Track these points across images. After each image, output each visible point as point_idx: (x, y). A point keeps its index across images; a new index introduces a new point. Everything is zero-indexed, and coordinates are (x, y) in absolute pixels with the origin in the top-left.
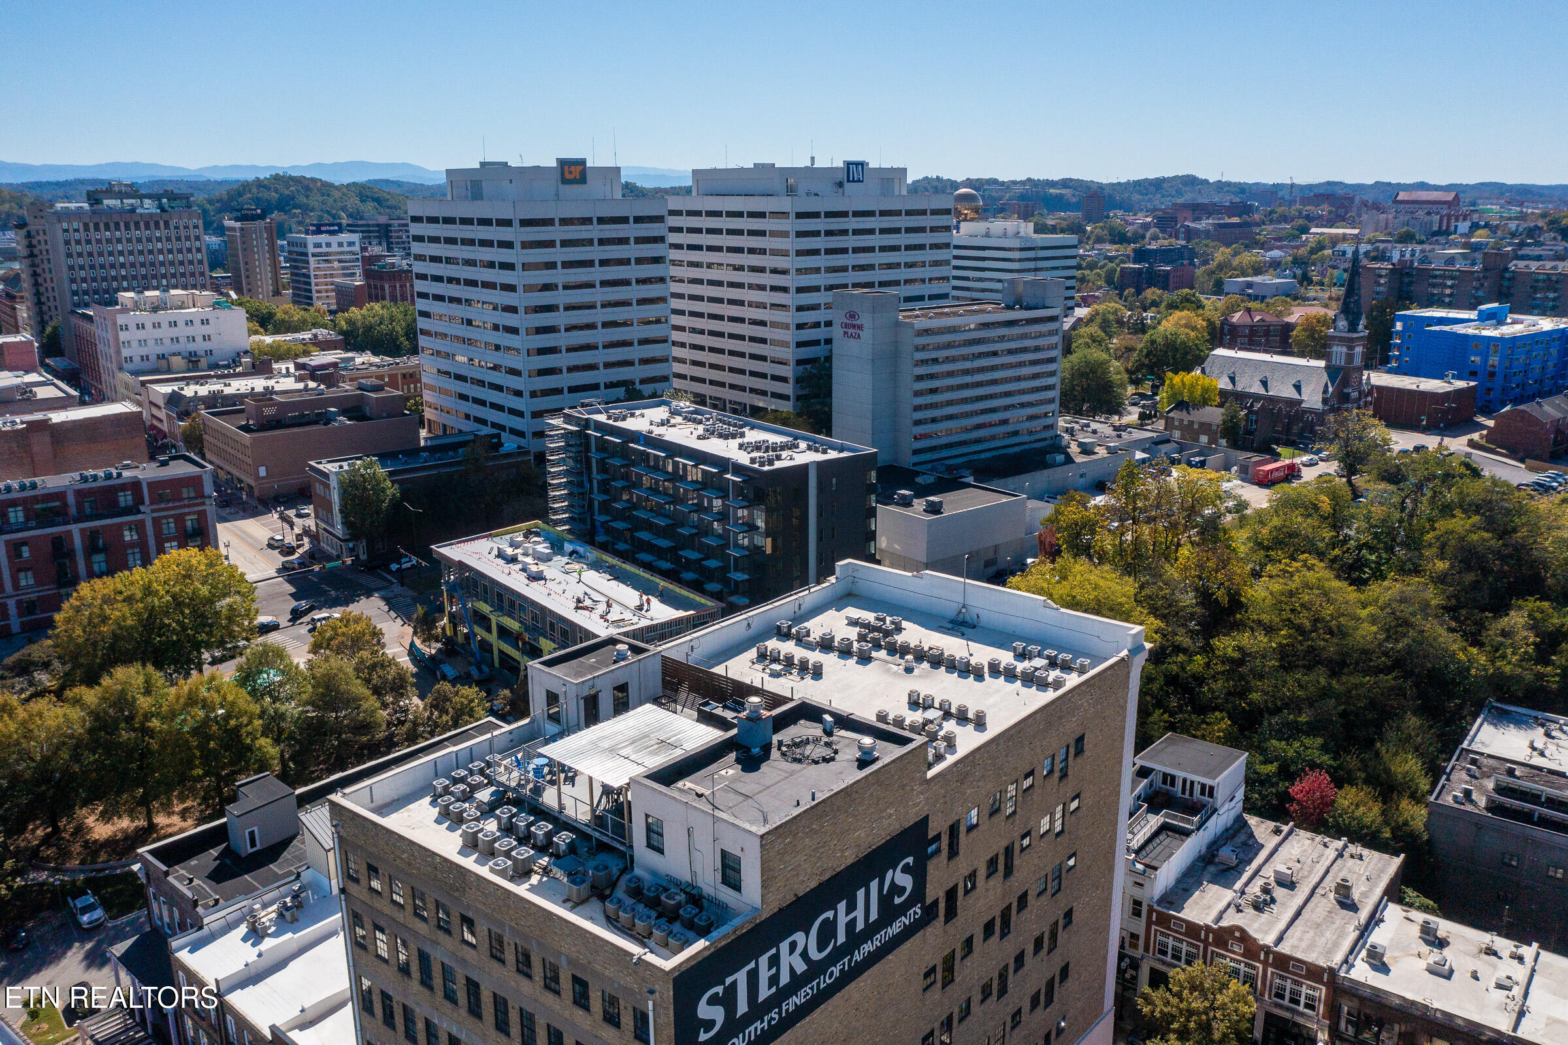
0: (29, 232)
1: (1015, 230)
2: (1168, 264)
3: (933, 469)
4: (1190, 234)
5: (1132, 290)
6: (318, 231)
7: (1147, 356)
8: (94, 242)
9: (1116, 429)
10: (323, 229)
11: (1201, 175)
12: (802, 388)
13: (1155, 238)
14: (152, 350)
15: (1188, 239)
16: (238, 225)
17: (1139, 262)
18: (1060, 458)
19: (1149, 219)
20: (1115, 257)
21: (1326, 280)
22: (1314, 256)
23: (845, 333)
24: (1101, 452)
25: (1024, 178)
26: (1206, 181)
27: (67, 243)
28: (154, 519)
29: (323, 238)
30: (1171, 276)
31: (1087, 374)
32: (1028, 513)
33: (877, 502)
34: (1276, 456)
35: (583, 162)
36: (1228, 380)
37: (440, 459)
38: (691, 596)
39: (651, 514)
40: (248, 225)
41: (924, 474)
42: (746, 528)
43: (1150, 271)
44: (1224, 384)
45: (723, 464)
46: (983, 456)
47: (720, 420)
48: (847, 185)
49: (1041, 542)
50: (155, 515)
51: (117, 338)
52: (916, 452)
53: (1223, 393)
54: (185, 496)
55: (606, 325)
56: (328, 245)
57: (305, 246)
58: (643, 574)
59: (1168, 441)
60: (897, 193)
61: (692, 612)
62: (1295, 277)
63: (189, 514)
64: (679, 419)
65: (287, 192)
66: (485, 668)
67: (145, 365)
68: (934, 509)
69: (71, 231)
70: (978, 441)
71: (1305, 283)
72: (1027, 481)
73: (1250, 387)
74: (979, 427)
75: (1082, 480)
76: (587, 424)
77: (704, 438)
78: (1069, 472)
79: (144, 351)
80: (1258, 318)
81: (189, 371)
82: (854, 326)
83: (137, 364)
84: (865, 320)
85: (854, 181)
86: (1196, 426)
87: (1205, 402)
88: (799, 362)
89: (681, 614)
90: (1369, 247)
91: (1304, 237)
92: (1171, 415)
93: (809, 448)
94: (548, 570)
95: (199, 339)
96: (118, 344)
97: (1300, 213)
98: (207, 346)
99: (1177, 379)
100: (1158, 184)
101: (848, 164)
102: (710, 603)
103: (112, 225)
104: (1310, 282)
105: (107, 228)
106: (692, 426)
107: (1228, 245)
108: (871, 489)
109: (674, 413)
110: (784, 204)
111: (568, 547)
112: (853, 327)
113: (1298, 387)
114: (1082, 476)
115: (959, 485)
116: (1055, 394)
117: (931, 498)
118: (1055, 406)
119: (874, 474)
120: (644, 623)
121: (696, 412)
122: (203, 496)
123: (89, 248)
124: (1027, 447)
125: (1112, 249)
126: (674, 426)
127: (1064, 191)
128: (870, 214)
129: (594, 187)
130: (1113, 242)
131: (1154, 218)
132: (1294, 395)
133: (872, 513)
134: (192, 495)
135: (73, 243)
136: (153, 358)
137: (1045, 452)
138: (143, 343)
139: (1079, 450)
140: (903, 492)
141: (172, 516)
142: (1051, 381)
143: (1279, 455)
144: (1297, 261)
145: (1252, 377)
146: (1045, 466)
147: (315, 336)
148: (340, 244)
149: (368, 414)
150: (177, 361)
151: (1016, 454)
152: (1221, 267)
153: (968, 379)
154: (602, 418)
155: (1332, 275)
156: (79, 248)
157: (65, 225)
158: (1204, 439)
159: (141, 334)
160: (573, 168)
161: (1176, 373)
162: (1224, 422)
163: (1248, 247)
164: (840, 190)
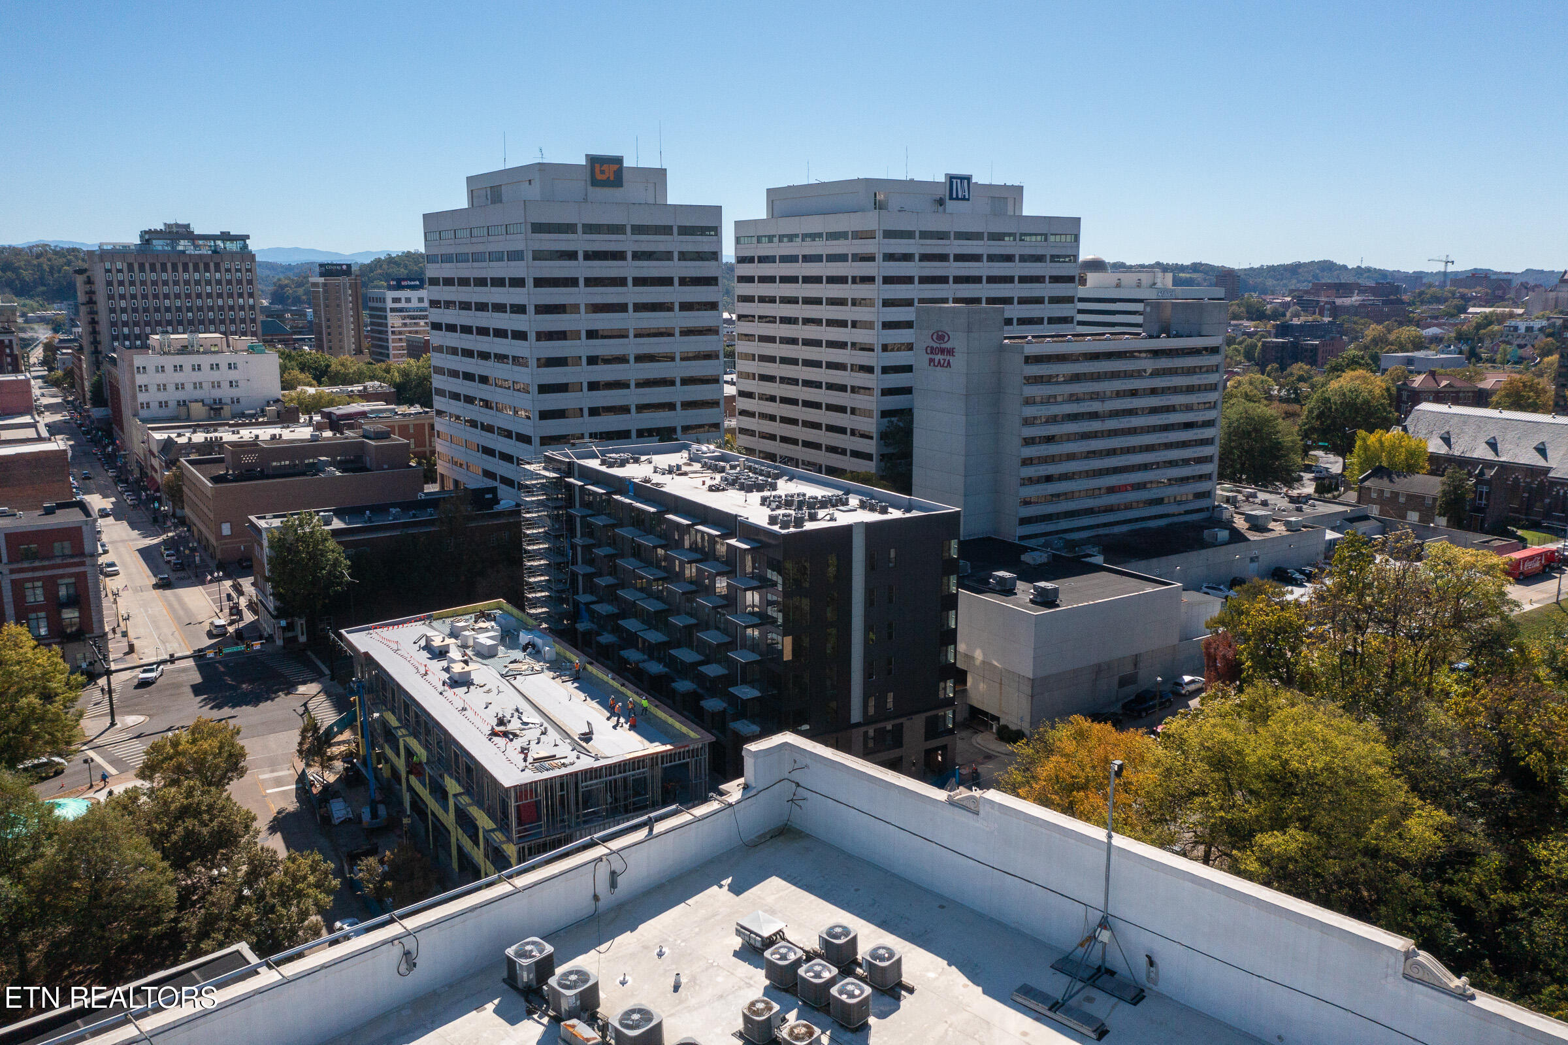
0: (88, 277)
1: (1151, 282)
2: (1315, 338)
3: (1045, 545)
4: (1335, 311)
5: (1276, 365)
6: (399, 287)
7: (1319, 417)
8: (138, 283)
9: (1293, 500)
10: (404, 283)
11: (1340, 261)
12: (887, 445)
13: (1297, 315)
14: (172, 396)
15: (1335, 317)
16: (321, 280)
17: (1283, 337)
18: (1223, 534)
19: (1289, 299)
20: (1255, 333)
21: (1499, 357)
22: (1482, 331)
23: (931, 360)
24: (1279, 529)
25: (1153, 262)
26: (1345, 267)
27: (109, 283)
28: (13, 581)
29: (402, 294)
30: (1320, 351)
31: (1249, 433)
32: (1183, 609)
33: (960, 585)
34: (1523, 543)
35: (618, 160)
36: (1440, 442)
37: (414, 516)
38: (670, 720)
39: (639, 595)
40: (333, 280)
41: (1033, 550)
42: (757, 621)
43: (1295, 345)
44: (1435, 446)
45: (730, 524)
46: (1116, 530)
47: (750, 468)
48: (951, 205)
49: (1208, 655)
50: (15, 576)
51: (133, 381)
52: (1024, 521)
53: (1434, 459)
54: (57, 552)
55: (640, 358)
56: (408, 300)
57: (384, 302)
58: (611, 682)
59: (1366, 518)
60: (1010, 212)
61: (669, 747)
62: (1461, 353)
63: (62, 576)
64: (697, 466)
65: (416, 268)
66: (382, 810)
67: (163, 413)
68: (1046, 600)
69: (114, 271)
70: (1109, 509)
71: (1473, 360)
72: (1178, 563)
73: (1473, 450)
74: (1111, 490)
75: (1254, 566)
76: (570, 469)
77: (718, 490)
78: (1236, 555)
79: (162, 396)
80: (1444, 383)
81: (210, 419)
82: (942, 351)
83: (155, 410)
84: (956, 342)
85: (957, 198)
86: (1402, 500)
87: (1411, 469)
88: (885, 414)
89: (657, 748)
90: (1545, 323)
91: (1463, 316)
92: (1367, 484)
93: (863, 505)
94: (479, 671)
95: (225, 385)
96: (134, 388)
97: (1453, 293)
98: (235, 393)
99: (1372, 439)
100: (1294, 270)
101: (951, 178)
102: (692, 734)
103: (158, 266)
104: (1479, 359)
105: (153, 269)
106: (708, 473)
107: (1379, 323)
108: (950, 566)
109: (693, 459)
110: (870, 221)
111: (524, 637)
112: (940, 352)
113: (1542, 450)
114: (1252, 560)
115: (1085, 568)
116: (1212, 450)
117: (1042, 584)
118: (1212, 468)
119: (954, 544)
120: (585, 763)
121: (723, 458)
122: (83, 554)
123: (133, 290)
124: (1176, 519)
125: (1250, 325)
126: (685, 474)
127: (1194, 276)
128: (977, 236)
129: (631, 191)
130: (1250, 319)
131: (1293, 298)
132: (1537, 461)
133: (951, 602)
134: (67, 551)
135: (115, 284)
136: (172, 404)
137: (1199, 527)
138: (162, 387)
139: (1247, 525)
140: (1001, 573)
141: (38, 579)
142: (1208, 433)
143: (1523, 540)
144: (1460, 337)
145: (1475, 438)
146: (1204, 545)
147: (365, 388)
148: (421, 300)
149: (368, 465)
150: (197, 409)
151: (1159, 530)
152: (1375, 341)
153: (1096, 426)
154: (594, 464)
155: (1505, 350)
156: (122, 290)
157: (108, 266)
158: (1413, 517)
159: (160, 378)
160: (605, 167)
161: (1371, 432)
162: (1444, 493)
163: (1401, 324)
164: (941, 209)
